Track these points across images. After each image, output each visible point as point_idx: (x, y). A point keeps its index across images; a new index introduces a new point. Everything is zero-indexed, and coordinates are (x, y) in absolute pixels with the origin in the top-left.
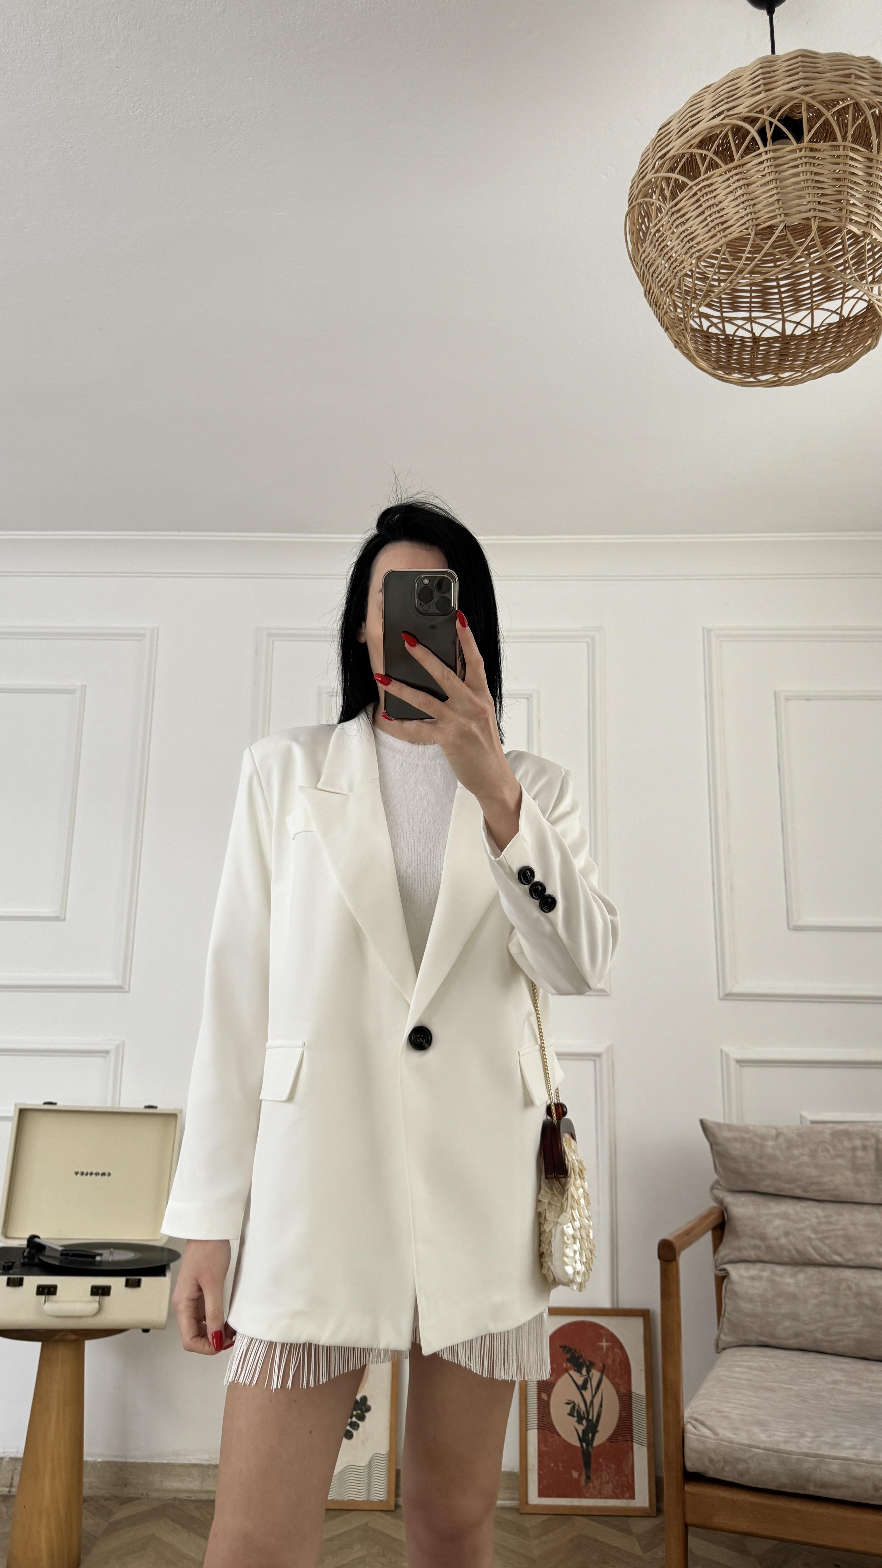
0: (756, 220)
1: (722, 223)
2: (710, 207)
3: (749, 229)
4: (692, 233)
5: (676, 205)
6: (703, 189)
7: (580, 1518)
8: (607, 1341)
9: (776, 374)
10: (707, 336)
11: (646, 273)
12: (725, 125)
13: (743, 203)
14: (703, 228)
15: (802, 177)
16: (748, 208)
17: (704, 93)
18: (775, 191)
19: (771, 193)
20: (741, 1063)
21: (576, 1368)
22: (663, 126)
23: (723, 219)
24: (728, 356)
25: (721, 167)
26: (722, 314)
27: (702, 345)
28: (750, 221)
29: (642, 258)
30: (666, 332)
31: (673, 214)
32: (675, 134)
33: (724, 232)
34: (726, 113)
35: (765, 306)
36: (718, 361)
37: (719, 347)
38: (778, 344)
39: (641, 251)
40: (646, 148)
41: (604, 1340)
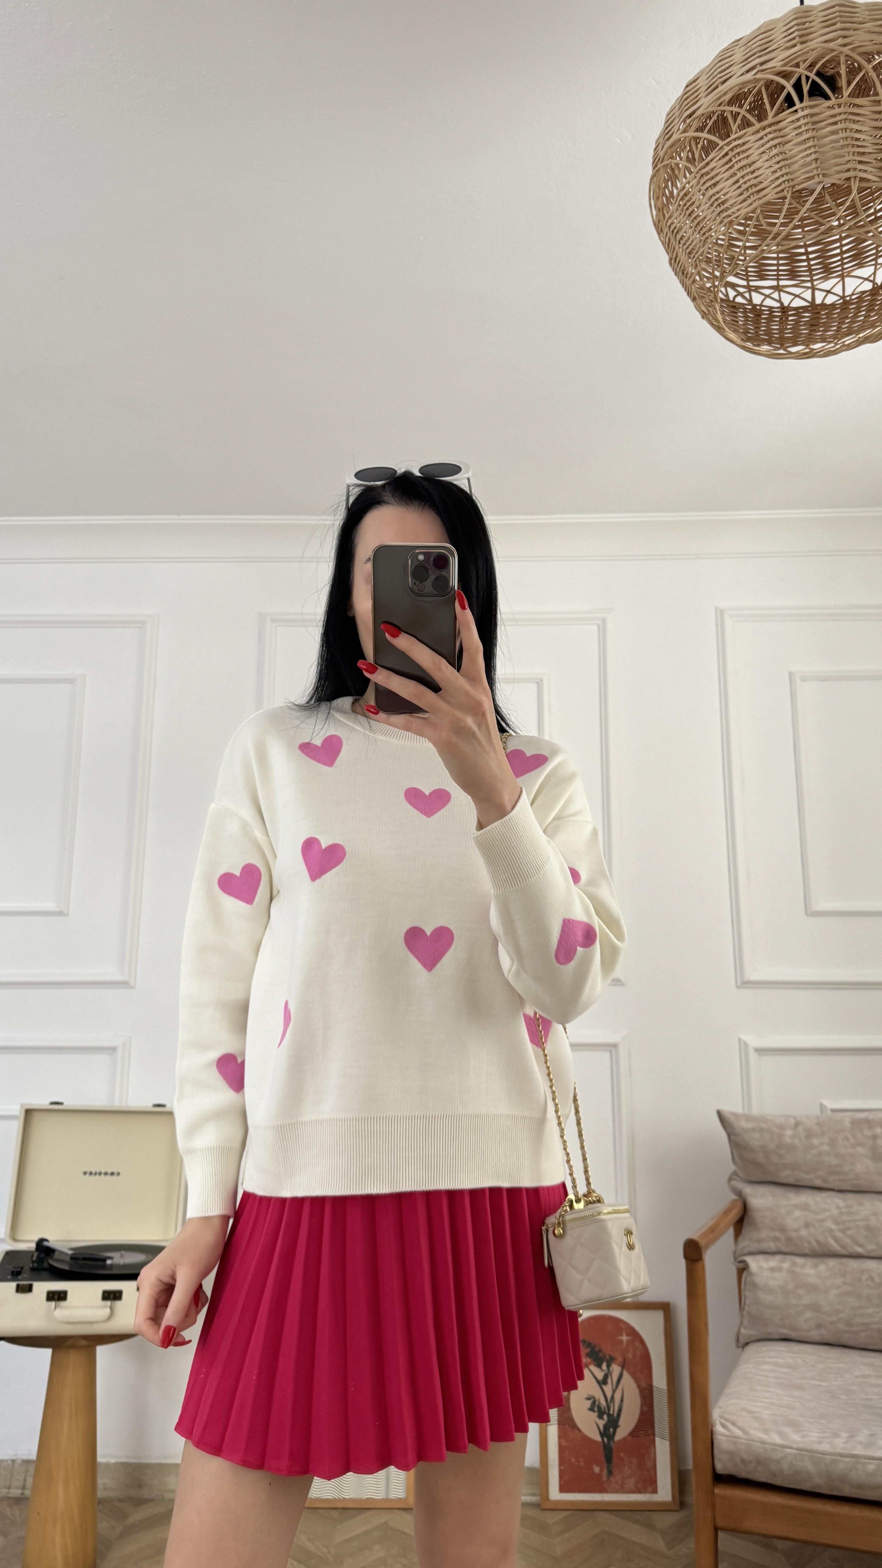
0: (792, 182)
1: (756, 185)
2: (742, 168)
3: (785, 191)
4: (723, 196)
5: (704, 167)
6: (735, 149)
7: (601, 1513)
8: (627, 1335)
9: (807, 346)
10: (733, 307)
11: (672, 240)
12: (758, 80)
13: (778, 162)
14: (735, 190)
15: (841, 135)
16: (783, 168)
17: (733, 47)
18: (812, 150)
19: (808, 152)
20: (761, 1051)
21: (596, 1363)
22: (689, 83)
23: (756, 181)
24: (756, 327)
25: (754, 125)
26: (748, 283)
27: (728, 315)
28: (786, 183)
29: (668, 224)
30: (693, 302)
31: (702, 176)
32: (703, 91)
33: (757, 195)
34: (759, 68)
35: (793, 274)
36: (746, 332)
37: (746, 317)
38: (809, 313)
39: (667, 217)
40: (672, 107)
41: (624, 1335)
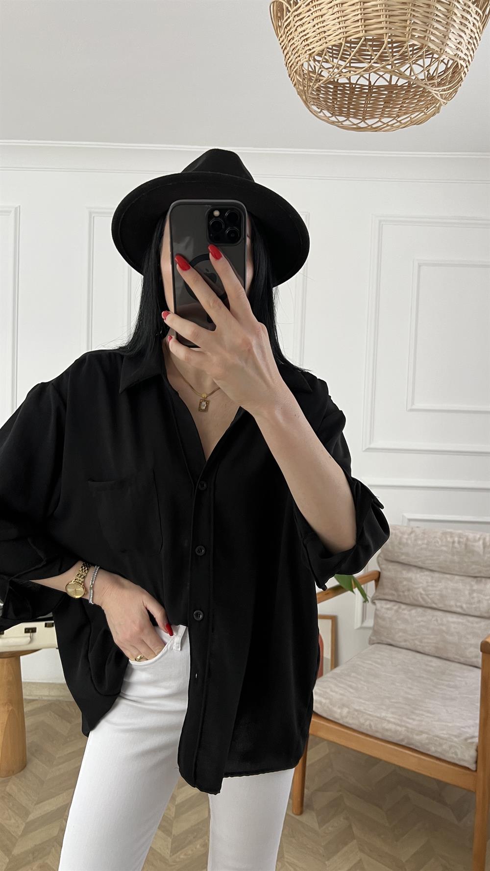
0: (346, 33)
1: (325, 32)
3: (342, 39)
4: (305, 35)
5: (296, 10)
9: (380, 120)
10: (336, 84)
13: (338, 18)
16: (341, 23)
18: (359, 12)
23: (325, 29)
28: (342, 34)
31: (295, 16)
33: (325, 38)
37: (344, 94)
38: (385, 91)
